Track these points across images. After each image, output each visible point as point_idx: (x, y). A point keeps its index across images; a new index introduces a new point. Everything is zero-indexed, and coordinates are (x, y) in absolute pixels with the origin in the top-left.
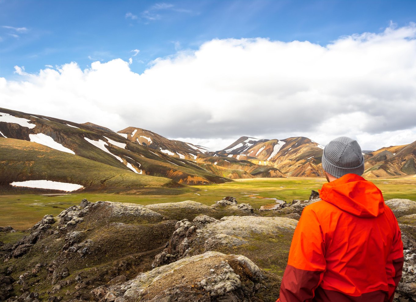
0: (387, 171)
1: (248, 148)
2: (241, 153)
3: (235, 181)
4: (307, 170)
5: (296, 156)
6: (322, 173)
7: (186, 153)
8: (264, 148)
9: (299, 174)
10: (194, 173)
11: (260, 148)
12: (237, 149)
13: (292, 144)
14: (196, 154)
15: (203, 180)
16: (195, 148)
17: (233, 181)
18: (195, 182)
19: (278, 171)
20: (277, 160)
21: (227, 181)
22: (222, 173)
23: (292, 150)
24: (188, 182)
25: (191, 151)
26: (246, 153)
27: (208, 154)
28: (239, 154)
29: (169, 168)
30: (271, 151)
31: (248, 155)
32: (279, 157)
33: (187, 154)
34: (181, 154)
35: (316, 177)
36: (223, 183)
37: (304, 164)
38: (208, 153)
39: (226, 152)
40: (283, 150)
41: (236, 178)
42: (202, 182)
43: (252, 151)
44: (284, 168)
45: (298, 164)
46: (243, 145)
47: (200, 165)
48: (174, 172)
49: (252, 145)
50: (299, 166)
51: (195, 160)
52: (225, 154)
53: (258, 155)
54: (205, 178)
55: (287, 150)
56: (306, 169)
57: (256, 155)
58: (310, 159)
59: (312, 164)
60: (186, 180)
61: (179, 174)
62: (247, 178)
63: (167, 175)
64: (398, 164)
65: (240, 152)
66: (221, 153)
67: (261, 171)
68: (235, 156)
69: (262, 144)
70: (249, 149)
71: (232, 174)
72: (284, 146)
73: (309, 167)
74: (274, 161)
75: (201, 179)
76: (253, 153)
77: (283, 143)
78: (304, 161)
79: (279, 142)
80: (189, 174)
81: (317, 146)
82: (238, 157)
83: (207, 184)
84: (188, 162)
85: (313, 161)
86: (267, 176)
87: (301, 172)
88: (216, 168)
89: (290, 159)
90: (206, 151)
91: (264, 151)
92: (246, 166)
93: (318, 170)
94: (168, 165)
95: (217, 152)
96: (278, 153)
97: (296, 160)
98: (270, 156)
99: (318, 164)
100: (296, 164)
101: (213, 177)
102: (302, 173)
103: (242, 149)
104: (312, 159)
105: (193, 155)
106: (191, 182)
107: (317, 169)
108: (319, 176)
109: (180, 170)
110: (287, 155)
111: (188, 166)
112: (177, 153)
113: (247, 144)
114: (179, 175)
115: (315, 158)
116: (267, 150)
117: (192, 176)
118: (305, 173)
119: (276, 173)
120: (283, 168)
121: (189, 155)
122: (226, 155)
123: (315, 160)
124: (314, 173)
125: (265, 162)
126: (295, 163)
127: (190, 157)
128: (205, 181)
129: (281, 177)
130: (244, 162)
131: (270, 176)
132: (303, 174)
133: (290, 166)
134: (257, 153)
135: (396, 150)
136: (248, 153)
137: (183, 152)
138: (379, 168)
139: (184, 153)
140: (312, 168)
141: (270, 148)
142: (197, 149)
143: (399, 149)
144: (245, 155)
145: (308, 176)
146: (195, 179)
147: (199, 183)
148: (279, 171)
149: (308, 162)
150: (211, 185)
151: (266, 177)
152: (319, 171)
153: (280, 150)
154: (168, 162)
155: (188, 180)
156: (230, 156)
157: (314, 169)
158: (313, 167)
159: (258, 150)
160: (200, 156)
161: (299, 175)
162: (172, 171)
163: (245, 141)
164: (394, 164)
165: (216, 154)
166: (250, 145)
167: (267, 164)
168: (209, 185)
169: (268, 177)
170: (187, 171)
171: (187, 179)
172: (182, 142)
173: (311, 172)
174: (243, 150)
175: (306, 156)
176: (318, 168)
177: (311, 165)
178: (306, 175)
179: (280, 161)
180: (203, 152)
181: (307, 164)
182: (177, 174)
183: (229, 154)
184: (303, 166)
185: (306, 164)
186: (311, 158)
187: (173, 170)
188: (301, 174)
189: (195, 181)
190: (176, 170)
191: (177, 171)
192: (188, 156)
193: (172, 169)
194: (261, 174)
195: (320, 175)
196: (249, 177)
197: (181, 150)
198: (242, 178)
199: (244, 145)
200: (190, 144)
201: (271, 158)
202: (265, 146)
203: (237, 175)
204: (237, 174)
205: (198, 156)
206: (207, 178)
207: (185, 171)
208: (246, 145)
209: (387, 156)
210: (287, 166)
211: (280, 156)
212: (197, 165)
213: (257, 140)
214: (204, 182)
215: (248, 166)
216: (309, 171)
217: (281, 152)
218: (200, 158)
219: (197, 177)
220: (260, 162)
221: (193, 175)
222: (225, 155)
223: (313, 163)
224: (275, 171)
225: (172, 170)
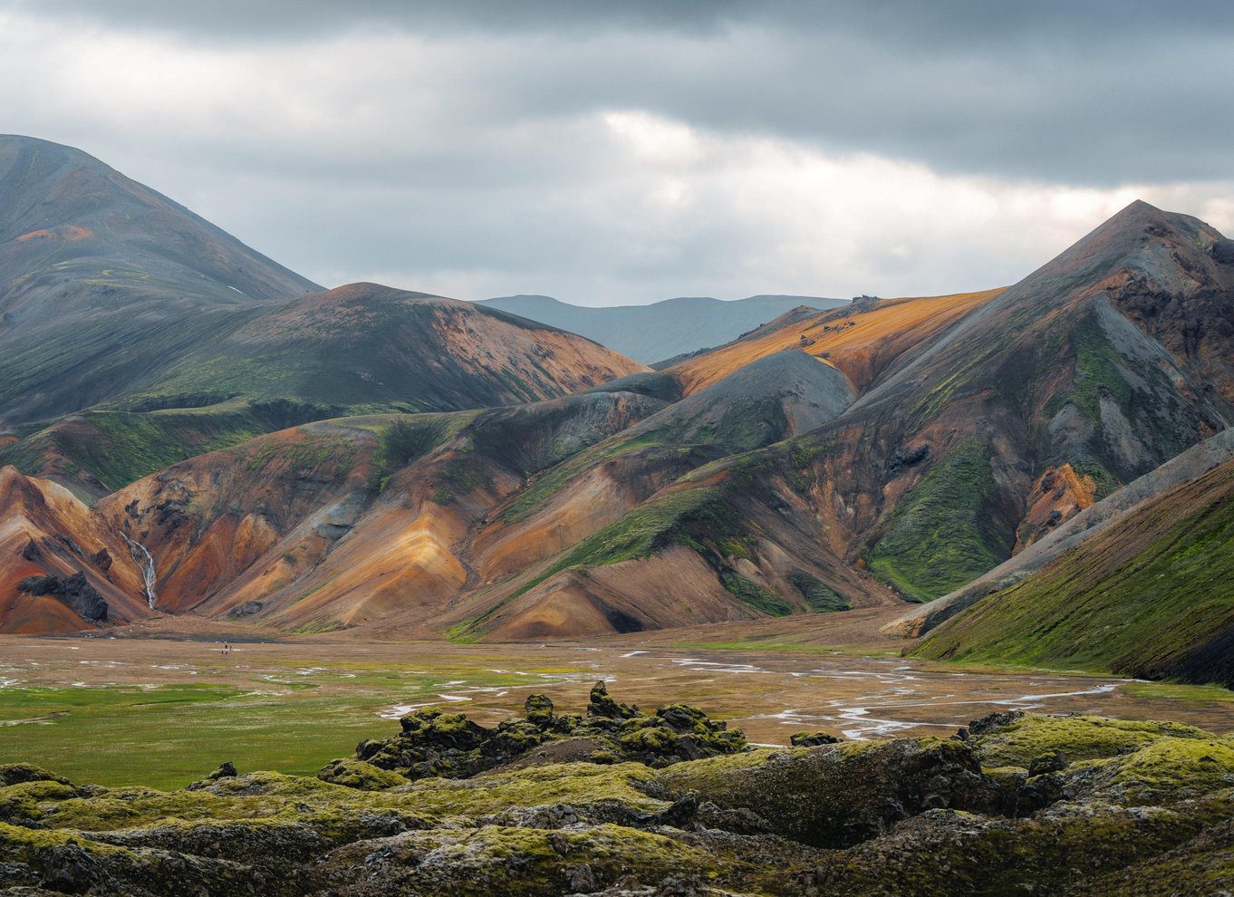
0: (724, 572)
64: (849, 494)
73: (15, 526)
93: (103, 558)
107: (93, 543)
108: (101, 614)
124: (50, 587)
135: (885, 340)
138: (663, 541)
140: (38, 534)
143: (919, 332)
152: (118, 566)
157: (65, 542)
158: (64, 516)
164: (814, 492)
175: (32, 388)
176: (113, 529)
177: (35, 503)
209: (787, 405)
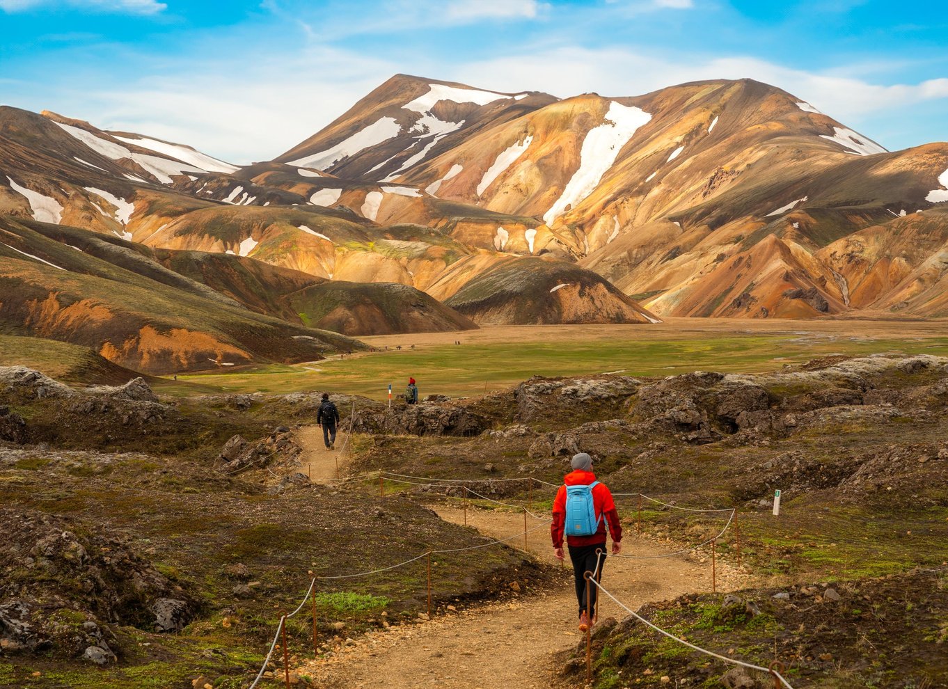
1: (428, 147)
2: (388, 179)
3: (373, 349)
4: (765, 281)
5: (709, 198)
6: (845, 293)
7: (65, 184)
8: (526, 145)
9: (716, 301)
10: (166, 313)
11: (504, 149)
12: (363, 152)
13: (689, 122)
14: (127, 192)
15: (220, 345)
16: (113, 152)
17: (363, 348)
18: (178, 358)
19: (601, 285)
20: (602, 221)
21: (328, 346)
22: (294, 306)
23: (688, 162)
24: (146, 356)
25: (87, 169)
26: (421, 176)
27: (192, 190)
28: (374, 183)
29: (36, 286)
30: (566, 163)
31: (433, 189)
32: (614, 199)
33: (71, 193)
34: (37, 189)
35: (811, 316)
36: (315, 359)
37: (747, 242)
38: (193, 179)
39: (302, 173)
40: (633, 157)
41: (372, 332)
42: (215, 356)
43: (451, 164)
44: (641, 268)
45: (719, 244)
46: (398, 128)
47: (168, 262)
48: (63, 306)
49: (453, 127)
50: (721, 258)
51: (124, 227)
52: (292, 185)
53: (491, 192)
54: (225, 337)
55: (661, 162)
56: (759, 271)
57: (481, 189)
58: (789, 211)
59: (794, 246)
60: (134, 350)
61: (92, 317)
62: (432, 330)
63: (32, 323)
65: (383, 173)
66: (267, 179)
67: (509, 288)
68: (352, 197)
69: (515, 126)
70: (433, 154)
71: (350, 308)
72: (640, 139)
73: (777, 264)
74: (581, 227)
75: (206, 342)
76: (457, 177)
77: (632, 120)
78: (750, 225)
79: (616, 111)
80: (146, 315)
81: (832, 133)
82: (373, 204)
83: (240, 364)
84: (103, 243)
85: (800, 229)
86: (540, 319)
87: (731, 289)
88: (258, 276)
89: (672, 213)
90: (177, 170)
91: (528, 163)
92: (425, 262)
93: (822, 281)
94: (26, 273)
95: (245, 177)
96: (609, 174)
97: (707, 219)
98: (557, 195)
99: (827, 241)
100: (706, 243)
101: (264, 330)
102: (736, 293)
103: (394, 151)
104: (795, 215)
105: (110, 198)
106: (159, 356)
107: (817, 273)
108: (825, 309)
109: (95, 299)
110: (656, 191)
111: (102, 266)
112: (13, 185)
113: (426, 120)
114: (91, 321)
115: (811, 212)
116: (545, 157)
117: (164, 329)
118: (752, 294)
119: (592, 298)
120: (636, 265)
121: (87, 195)
122: (298, 190)
123: (813, 221)
124: (799, 295)
125: (530, 234)
126: (700, 239)
127: (95, 210)
128: (231, 350)
129: (619, 319)
130: (408, 240)
131: (560, 313)
132: (742, 302)
133: (674, 254)
134: (481, 175)
136: (432, 177)
137: (52, 182)
139: (58, 186)
140: (790, 268)
141: (560, 150)
142: (126, 154)
144: (413, 192)
145: (766, 313)
146: (179, 344)
147: (201, 362)
148: (610, 288)
149: (772, 237)
150: (260, 370)
151: (535, 322)
152: (829, 285)
153: (617, 161)
154: (13, 255)
155: (142, 346)
156: (326, 198)
157: (803, 272)
158: (800, 259)
159: (490, 161)
160: (151, 203)
161: (718, 310)
162: (56, 305)
163: (412, 106)
165: (239, 189)
166: (441, 128)
167: (541, 246)
168: (249, 370)
169: (546, 322)
170: (131, 299)
171: (138, 342)
172: (31, 116)
173: (786, 290)
174: (397, 163)
175: (766, 199)
176: (825, 266)
177: (786, 252)
178: (755, 308)
179: (617, 226)
180: (164, 173)
181: (763, 248)
182: (82, 318)
183: (319, 184)
184: (741, 259)
185: (762, 243)
186: (791, 205)
187: (57, 299)
188: (728, 300)
189: (181, 354)
190: (74, 300)
191: (79, 300)
192: (79, 203)
193: (54, 291)
194: (508, 307)
195: (832, 306)
196: (443, 322)
197: (37, 169)
198: (405, 331)
199: (405, 127)
200: (77, 124)
201: (568, 207)
202: (529, 139)
203: (376, 312)
204: (379, 306)
205: (139, 203)
206: (233, 335)
207: (119, 302)
208: (419, 127)
210: (657, 256)
211: (620, 193)
212: (155, 264)
213: (482, 99)
214: (227, 357)
215: (432, 259)
216: (775, 286)
217: (623, 169)
218: (154, 217)
219: (190, 330)
220: (502, 231)
221: (167, 320)
222: (293, 190)
223: (798, 239)
224: (583, 287)
225: (52, 296)
